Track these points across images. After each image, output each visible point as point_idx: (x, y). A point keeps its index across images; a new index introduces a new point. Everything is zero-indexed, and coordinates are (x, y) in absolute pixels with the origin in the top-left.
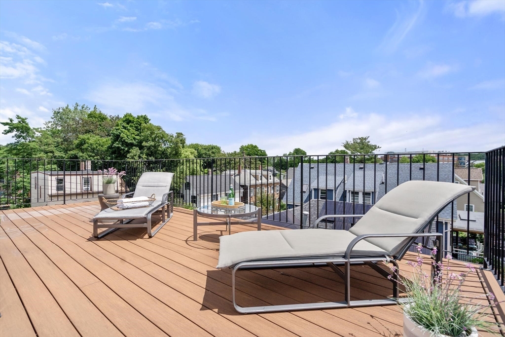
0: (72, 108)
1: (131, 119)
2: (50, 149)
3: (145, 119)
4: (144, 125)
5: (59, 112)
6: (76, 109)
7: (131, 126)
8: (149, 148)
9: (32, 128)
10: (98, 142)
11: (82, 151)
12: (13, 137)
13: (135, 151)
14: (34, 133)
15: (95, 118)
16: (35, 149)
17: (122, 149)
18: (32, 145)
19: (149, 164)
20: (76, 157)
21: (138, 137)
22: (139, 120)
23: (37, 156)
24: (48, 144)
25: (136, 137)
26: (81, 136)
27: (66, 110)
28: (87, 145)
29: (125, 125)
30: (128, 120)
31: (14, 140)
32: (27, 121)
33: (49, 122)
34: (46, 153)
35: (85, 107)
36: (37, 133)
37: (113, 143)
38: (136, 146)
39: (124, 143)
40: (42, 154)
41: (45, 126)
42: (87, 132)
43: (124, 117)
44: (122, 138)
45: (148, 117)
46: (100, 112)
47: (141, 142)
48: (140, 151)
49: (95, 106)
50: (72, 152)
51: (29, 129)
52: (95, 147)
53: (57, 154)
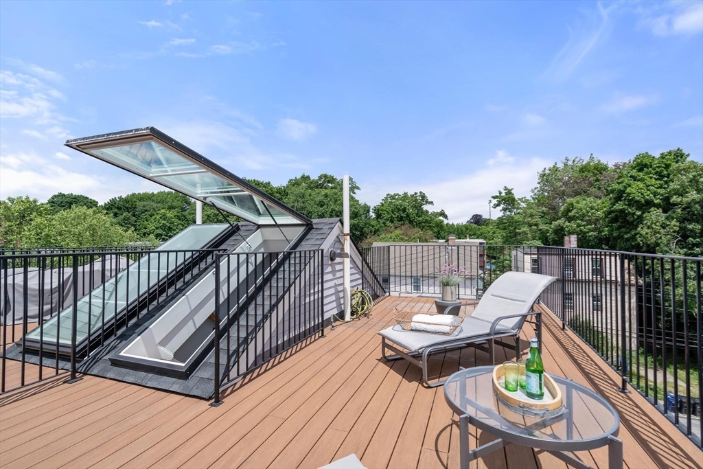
0: (561, 166)
1: (646, 161)
2: (534, 221)
3: (679, 156)
4: (674, 166)
5: (545, 174)
6: (566, 165)
7: (648, 173)
8: (688, 207)
9: (517, 199)
10: (591, 205)
11: (570, 219)
12: (501, 211)
13: (656, 215)
14: (519, 204)
15: (589, 171)
16: (518, 222)
17: (629, 213)
18: (517, 217)
19: (685, 237)
20: (562, 229)
21: (661, 191)
22: (664, 160)
23: (521, 231)
24: (531, 216)
25: (659, 190)
26: (568, 200)
27: (555, 170)
28: (575, 211)
29: (634, 172)
30: (642, 165)
31: (501, 214)
32: (513, 191)
33: (536, 188)
34: (530, 226)
35: (578, 159)
36: (522, 204)
37: (613, 204)
38: (658, 206)
39: (633, 202)
40: (525, 229)
41: (532, 194)
42: (577, 193)
43: (634, 161)
44: (629, 194)
45: (684, 152)
46: (599, 162)
47: (667, 199)
48: (664, 215)
49: (592, 154)
50: (557, 223)
51: (514, 200)
52: (585, 211)
53: (543, 227)
